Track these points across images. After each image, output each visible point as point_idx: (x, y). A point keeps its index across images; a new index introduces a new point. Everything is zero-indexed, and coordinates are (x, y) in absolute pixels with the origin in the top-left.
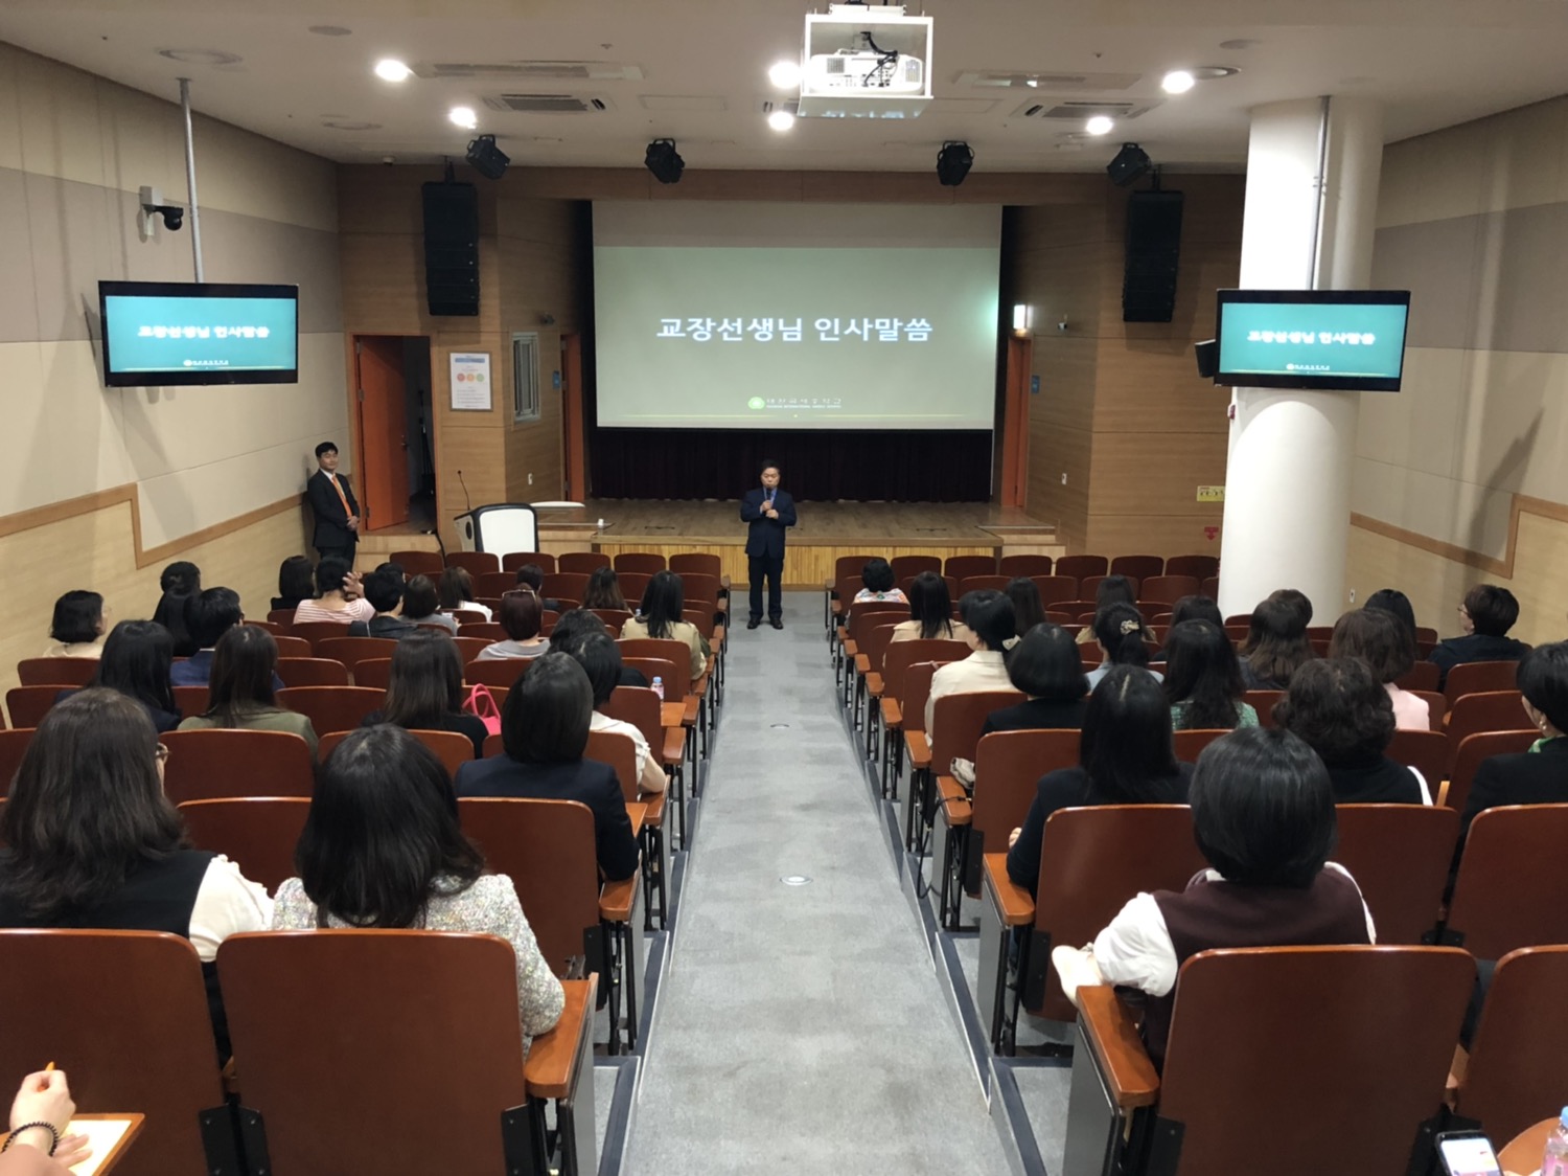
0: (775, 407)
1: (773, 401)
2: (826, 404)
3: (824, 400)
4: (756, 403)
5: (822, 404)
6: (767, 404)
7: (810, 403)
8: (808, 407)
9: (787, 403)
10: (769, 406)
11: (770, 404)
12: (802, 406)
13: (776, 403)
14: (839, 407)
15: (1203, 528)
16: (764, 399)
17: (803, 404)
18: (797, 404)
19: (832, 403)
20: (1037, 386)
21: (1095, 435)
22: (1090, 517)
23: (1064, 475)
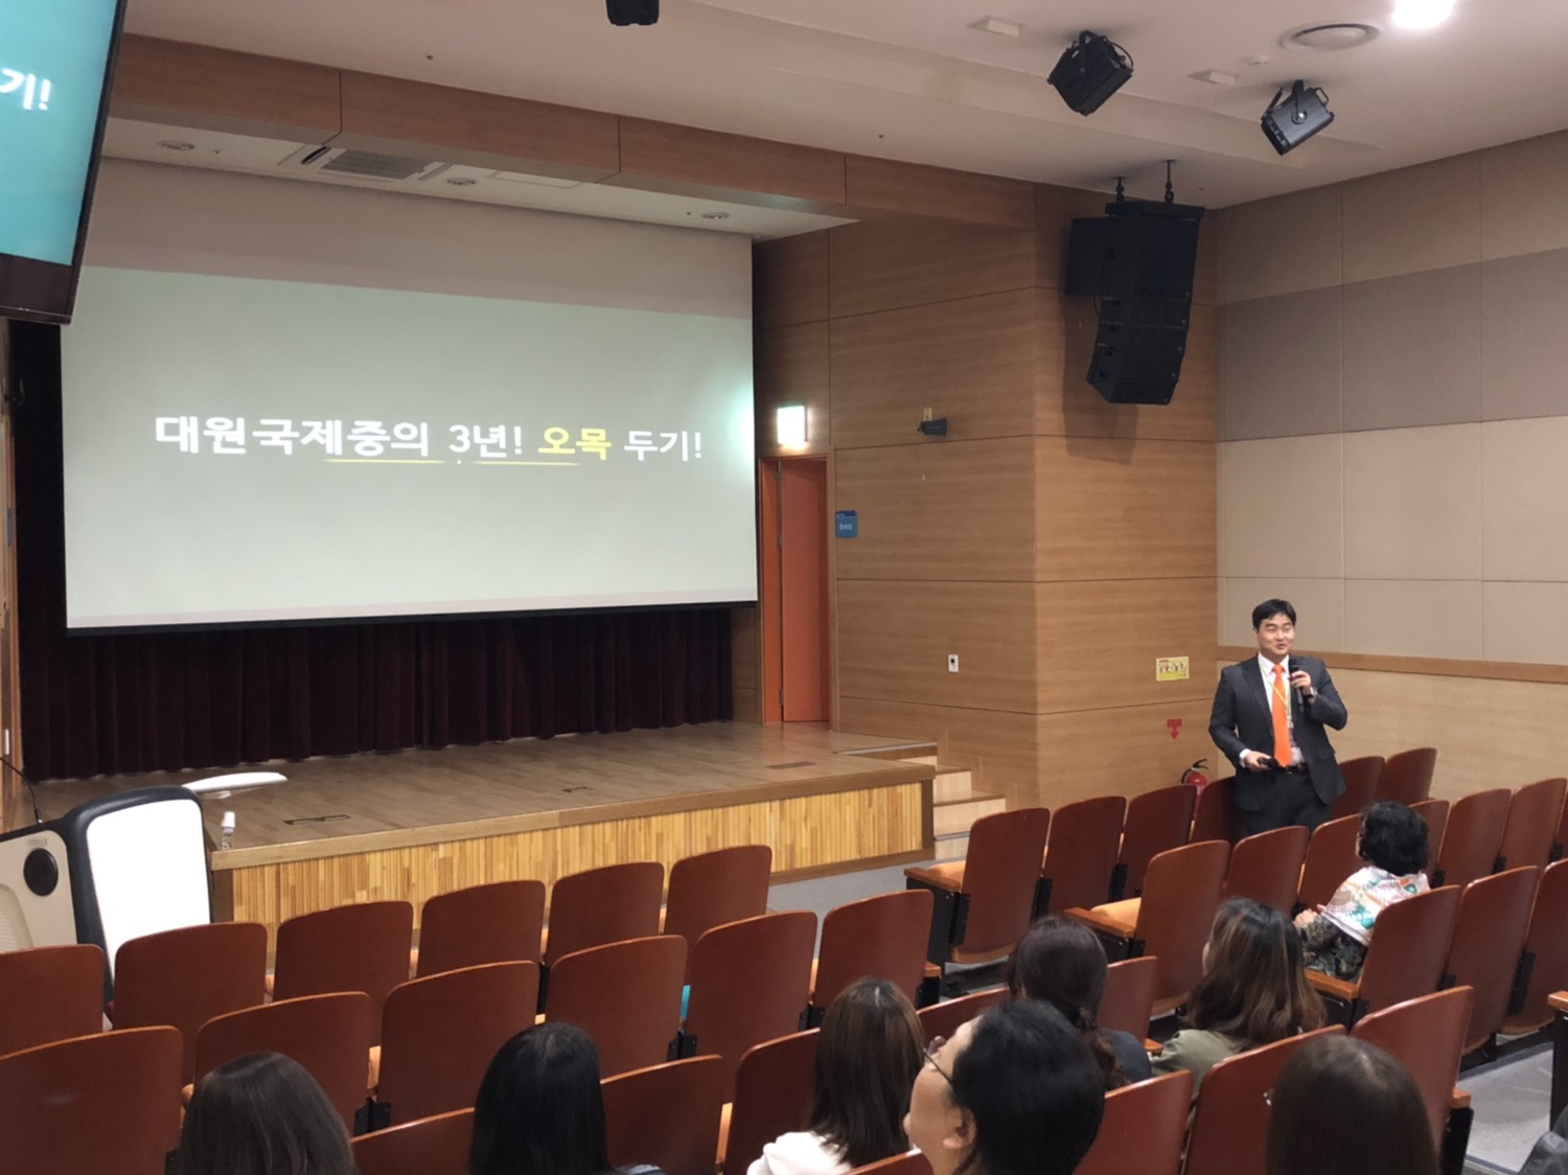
15: (1165, 722)
20: (850, 527)
21: (1039, 588)
22: (1041, 718)
23: (950, 657)
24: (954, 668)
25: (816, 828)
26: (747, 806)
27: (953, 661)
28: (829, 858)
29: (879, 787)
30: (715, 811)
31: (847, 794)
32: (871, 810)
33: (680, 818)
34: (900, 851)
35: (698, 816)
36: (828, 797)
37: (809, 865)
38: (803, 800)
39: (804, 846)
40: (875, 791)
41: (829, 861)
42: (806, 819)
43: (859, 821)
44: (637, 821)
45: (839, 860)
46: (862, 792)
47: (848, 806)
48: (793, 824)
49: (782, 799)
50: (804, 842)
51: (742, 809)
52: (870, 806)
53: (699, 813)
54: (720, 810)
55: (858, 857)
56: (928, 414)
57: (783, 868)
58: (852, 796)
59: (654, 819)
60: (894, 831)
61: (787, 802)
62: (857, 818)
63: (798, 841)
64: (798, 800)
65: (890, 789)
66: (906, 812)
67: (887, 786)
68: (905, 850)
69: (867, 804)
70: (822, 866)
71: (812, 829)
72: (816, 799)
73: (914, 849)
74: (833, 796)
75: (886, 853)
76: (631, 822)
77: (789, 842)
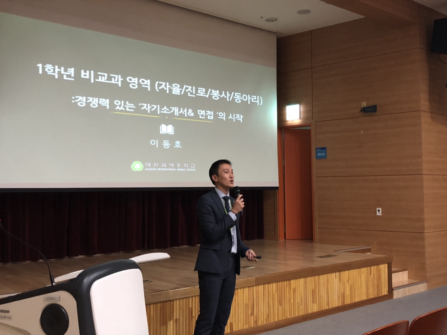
0: (151, 169)
1: (150, 164)
2: (186, 168)
3: (185, 164)
4: (137, 166)
5: (184, 168)
6: (145, 167)
7: (176, 167)
8: (174, 170)
9: (160, 166)
10: (146, 169)
11: (147, 167)
12: (170, 169)
13: (152, 167)
14: (194, 170)
16: (143, 163)
17: (171, 167)
18: (166, 168)
19: (189, 167)
20: (324, 155)
21: (424, 177)
22: (426, 235)
23: (377, 209)
24: (379, 214)
25: (352, 285)
26: (327, 275)
27: (379, 211)
28: (357, 300)
29: (374, 265)
30: (315, 277)
31: (363, 269)
32: (371, 276)
33: (302, 280)
34: (381, 295)
35: (309, 279)
36: (356, 270)
37: (350, 303)
38: (347, 272)
39: (348, 294)
40: (372, 267)
41: (357, 301)
42: (348, 281)
43: (367, 281)
44: (285, 282)
45: (360, 300)
46: (368, 268)
47: (363, 274)
48: (344, 283)
49: (340, 271)
50: (348, 292)
51: (325, 276)
52: (371, 274)
53: (309, 278)
54: (317, 277)
55: (367, 299)
56: (364, 104)
57: (341, 305)
58: (364, 270)
59: (292, 281)
60: (379, 287)
61: (342, 273)
62: (366, 280)
63: (346, 292)
64: (345, 272)
65: (377, 266)
66: (383, 278)
67: (376, 265)
68: (383, 295)
69: (369, 273)
70: (354, 303)
71: (350, 285)
72: (352, 271)
73: (386, 294)
74: (358, 270)
75: (376, 296)
76: (283, 282)
77: (342, 292)
